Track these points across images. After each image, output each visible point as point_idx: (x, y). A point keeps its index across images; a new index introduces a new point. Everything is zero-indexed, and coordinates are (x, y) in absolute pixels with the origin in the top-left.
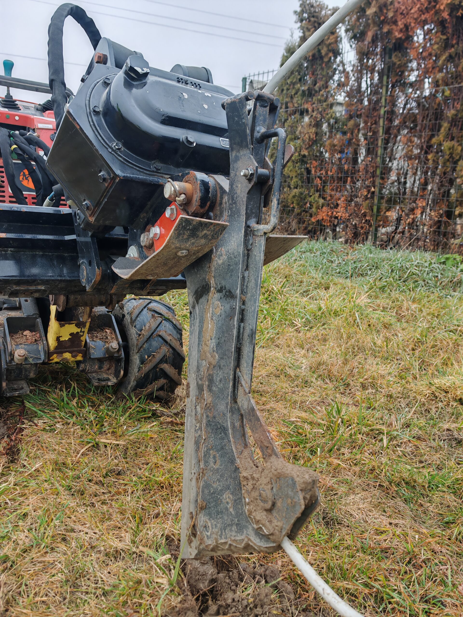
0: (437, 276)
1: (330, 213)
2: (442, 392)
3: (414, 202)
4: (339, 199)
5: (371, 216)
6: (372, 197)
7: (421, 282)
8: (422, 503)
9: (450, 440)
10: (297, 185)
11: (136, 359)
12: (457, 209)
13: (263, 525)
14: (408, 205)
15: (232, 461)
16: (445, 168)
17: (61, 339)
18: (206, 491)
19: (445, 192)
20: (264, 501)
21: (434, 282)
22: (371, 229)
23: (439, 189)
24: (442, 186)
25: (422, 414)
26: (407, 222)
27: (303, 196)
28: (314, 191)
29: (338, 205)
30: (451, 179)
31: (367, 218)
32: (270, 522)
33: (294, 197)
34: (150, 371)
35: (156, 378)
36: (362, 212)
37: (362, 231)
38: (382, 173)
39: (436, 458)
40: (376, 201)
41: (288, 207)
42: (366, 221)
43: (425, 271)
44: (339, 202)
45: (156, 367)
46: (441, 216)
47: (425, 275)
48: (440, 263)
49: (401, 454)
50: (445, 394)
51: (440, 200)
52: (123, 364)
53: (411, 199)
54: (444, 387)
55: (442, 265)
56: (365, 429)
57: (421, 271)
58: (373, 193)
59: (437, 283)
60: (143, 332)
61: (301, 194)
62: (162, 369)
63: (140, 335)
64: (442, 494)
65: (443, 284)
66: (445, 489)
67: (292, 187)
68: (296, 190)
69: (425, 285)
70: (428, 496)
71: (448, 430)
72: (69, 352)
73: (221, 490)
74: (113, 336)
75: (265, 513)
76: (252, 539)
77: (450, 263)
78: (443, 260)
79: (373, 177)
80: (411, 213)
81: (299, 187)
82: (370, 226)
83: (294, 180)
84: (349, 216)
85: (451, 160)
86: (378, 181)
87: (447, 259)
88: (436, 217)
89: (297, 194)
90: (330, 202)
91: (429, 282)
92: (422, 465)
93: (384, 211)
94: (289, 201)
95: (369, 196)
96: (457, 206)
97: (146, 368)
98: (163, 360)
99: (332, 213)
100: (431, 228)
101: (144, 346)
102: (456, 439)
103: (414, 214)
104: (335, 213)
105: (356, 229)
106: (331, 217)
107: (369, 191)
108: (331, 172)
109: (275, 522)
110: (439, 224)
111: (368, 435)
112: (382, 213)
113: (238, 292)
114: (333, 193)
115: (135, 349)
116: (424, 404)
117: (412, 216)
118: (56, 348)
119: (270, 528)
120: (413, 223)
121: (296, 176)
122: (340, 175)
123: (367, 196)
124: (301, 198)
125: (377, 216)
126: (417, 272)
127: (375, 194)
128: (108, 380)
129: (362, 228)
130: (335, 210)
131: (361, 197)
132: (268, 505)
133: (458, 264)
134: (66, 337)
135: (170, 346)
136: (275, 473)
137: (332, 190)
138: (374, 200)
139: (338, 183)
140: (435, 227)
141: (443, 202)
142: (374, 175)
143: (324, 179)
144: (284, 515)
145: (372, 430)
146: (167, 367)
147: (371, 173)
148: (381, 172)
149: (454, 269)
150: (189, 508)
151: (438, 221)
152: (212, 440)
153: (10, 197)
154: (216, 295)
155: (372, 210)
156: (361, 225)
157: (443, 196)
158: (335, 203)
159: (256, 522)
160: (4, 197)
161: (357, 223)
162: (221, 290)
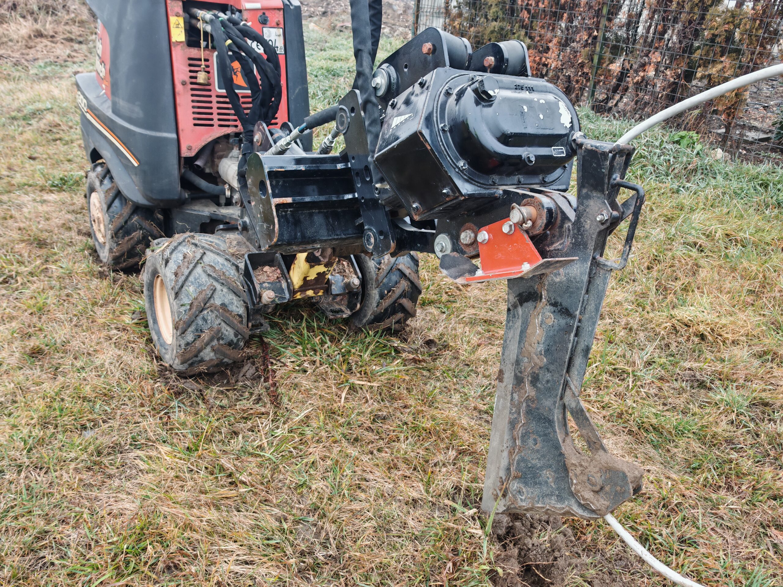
0: (669, 160)
1: (537, 58)
2: (683, 326)
3: (647, 56)
4: (550, 41)
5: (591, 68)
6: (594, 44)
7: (650, 168)
8: (670, 448)
9: (692, 381)
10: (497, 17)
11: (375, 294)
12: (699, 69)
13: (591, 503)
14: (639, 59)
15: (557, 447)
16: (691, 15)
17: (308, 279)
18: (522, 465)
19: (687, 47)
20: (593, 485)
21: (665, 168)
22: (588, 84)
23: (680, 42)
24: (685, 37)
25: (662, 349)
26: (635, 81)
27: (504, 32)
28: (519, 27)
29: (548, 49)
30: (696, 30)
31: (585, 70)
32: (598, 501)
33: (492, 32)
34: (389, 306)
35: (394, 312)
36: (580, 61)
37: (576, 86)
38: (609, 13)
39: (680, 402)
40: (598, 49)
41: (483, 43)
42: (584, 73)
43: (655, 154)
44: (550, 45)
45: (395, 302)
46: (678, 76)
47: (655, 158)
48: (674, 143)
49: (645, 395)
50: (686, 328)
51: (680, 56)
52: (360, 298)
53: (642, 51)
54: (686, 320)
55: (675, 145)
56: (609, 368)
57: (651, 152)
58: (595, 38)
59: (668, 169)
60: (382, 265)
61: (502, 29)
62: (400, 304)
63: (379, 269)
64: (687, 440)
65: (676, 171)
66: (690, 435)
67: (490, 18)
68: (494, 23)
69: (655, 171)
70: (674, 441)
71: (690, 369)
72: (312, 289)
73: (541, 467)
74: (352, 270)
75: (592, 493)
76: (575, 509)
77: (685, 142)
78: (676, 139)
79: (598, 17)
80: (641, 69)
81: (499, 20)
82: (588, 80)
83: (494, 9)
84: (562, 65)
85: (700, 4)
86: (604, 22)
87: (682, 137)
88: (672, 77)
89: (496, 29)
90: (539, 43)
91: (660, 167)
92: (666, 408)
93: (607, 63)
94: (486, 37)
95: (590, 41)
96: (699, 66)
97: (386, 303)
98: (403, 295)
99: (541, 59)
100: (664, 90)
101: (384, 281)
102: (698, 380)
103: (645, 70)
104: (544, 59)
105: (570, 82)
106: (539, 64)
107: (590, 35)
108: (543, 4)
109: (602, 501)
110: (674, 86)
111: (611, 374)
112: (604, 65)
113: (578, 313)
114: (543, 32)
115: (374, 283)
116: (664, 339)
117: (641, 74)
118: (301, 287)
119: (598, 505)
120: (642, 82)
121: (496, 5)
122: (554, 10)
123: (587, 41)
124: (501, 35)
125: (597, 69)
126: (646, 153)
127: (598, 39)
128: (342, 311)
129: (577, 82)
130: (545, 54)
131: (579, 41)
132: (597, 488)
133: (694, 144)
134: (312, 276)
135: (409, 280)
136: (606, 465)
137: (543, 27)
138: (595, 47)
139: (550, 19)
140: (669, 90)
141: (683, 59)
142: (598, 13)
143: (532, 11)
144: (612, 497)
145: (615, 369)
146: (405, 302)
147: (595, 11)
148: (609, 11)
149: (689, 151)
150: (498, 473)
151: (674, 83)
152: (533, 426)
153: (218, 96)
154: (548, 307)
155: (592, 60)
156: (576, 78)
157: (684, 51)
158: (545, 45)
159: (584, 499)
160: (210, 96)
161: (572, 75)
162: (555, 304)
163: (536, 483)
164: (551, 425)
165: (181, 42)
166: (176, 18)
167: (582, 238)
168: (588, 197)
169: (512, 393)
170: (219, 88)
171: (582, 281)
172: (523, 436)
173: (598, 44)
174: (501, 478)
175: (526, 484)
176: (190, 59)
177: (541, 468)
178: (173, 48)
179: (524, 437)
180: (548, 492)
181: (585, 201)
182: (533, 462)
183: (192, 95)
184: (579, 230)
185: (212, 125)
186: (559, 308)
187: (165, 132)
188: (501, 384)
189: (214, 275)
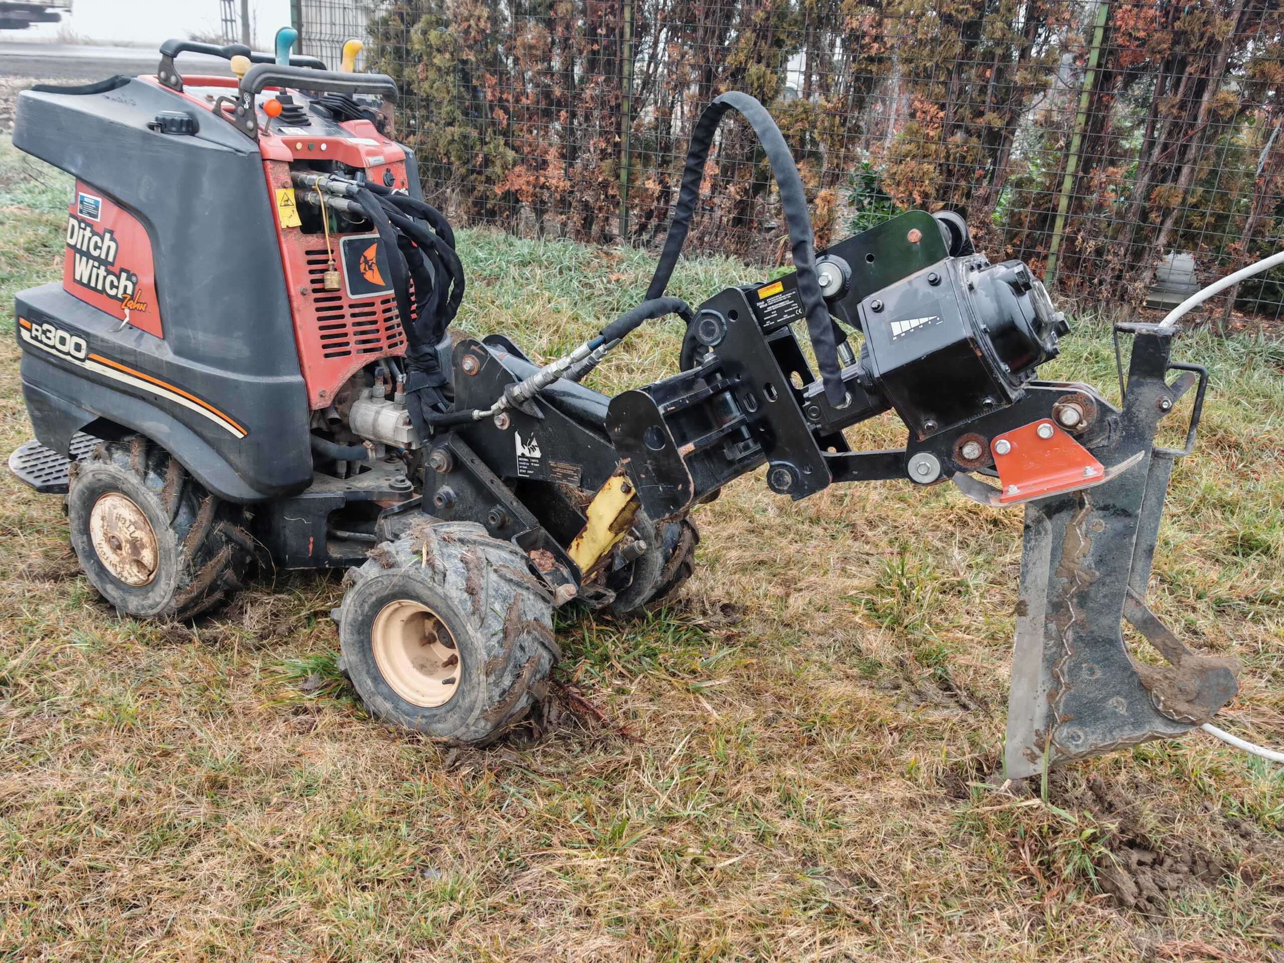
1: (532, 178)
4: (546, 152)
5: (619, 188)
6: (617, 154)
10: (454, 119)
15: (1126, 668)
17: (603, 554)
18: (1074, 704)
20: (1186, 694)
22: (617, 212)
27: (468, 142)
28: (494, 133)
29: (546, 163)
31: (610, 192)
32: (1196, 710)
33: (450, 142)
36: (600, 180)
37: (600, 215)
42: (608, 196)
44: (548, 157)
51: (744, 165)
58: (616, 145)
61: (465, 137)
67: (441, 121)
68: (451, 129)
72: (597, 570)
75: (1189, 703)
76: (1161, 731)
79: (616, 116)
81: (457, 124)
82: (616, 206)
83: (445, 108)
84: (572, 187)
88: (738, 193)
89: (456, 138)
90: (530, 156)
93: (641, 179)
94: (440, 149)
95: (609, 151)
99: (537, 179)
100: (729, 213)
104: (542, 179)
106: (535, 186)
107: (609, 142)
108: (527, 98)
110: (742, 206)
112: (637, 183)
113: (1139, 511)
118: (590, 569)
119: (1198, 714)
121: (449, 101)
122: (544, 107)
123: (605, 150)
124: (465, 146)
125: (628, 189)
127: (623, 147)
128: (603, 595)
129: (600, 209)
130: (542, 172)
131: (594, 151)
132: (1193, 696)
134: (608, 550)
138: (619, 158)
140: (736, 212)
141: (748, 168)
142: (617, 110)
143: (511, 110)
147: (611, 107)
148: (632, 107)
150: (1032, 726)
151: (741, 201)
152: (1086, 653)
153: (351, 306)
154: (1095, 513)
155: (618, 177)
156: (599, 204)
157: (749, 159)
158: (539, 159)
159: (1178, 713)
160: (341, 308)
161: (591, 201)
162: (1105, 508)
163: (1097, 719)
164: (1114, 646)
165: (294, 228)
166: (284, 190)
167: (1136, 430)
168: (1139, 384)
169: (1046, 625)
170: (352, 293)
171: (1143, 476)
172: (1070, 670)
173: (623, 153)
174: (1037, 732)
175: (1082, 724)
176: (308, 253)
177: (1105, 699)
178: (283, 239)
179: (1074, 671)
180: (1119, 722)
181: (1135, 390)
182: (1091, 695)
183: (318, 310)
184: (1130, 421)
185: (349, 353)
186: (1112, 511)
187: (286, 374)
188: (1023, 618)
189: (515, 578)
